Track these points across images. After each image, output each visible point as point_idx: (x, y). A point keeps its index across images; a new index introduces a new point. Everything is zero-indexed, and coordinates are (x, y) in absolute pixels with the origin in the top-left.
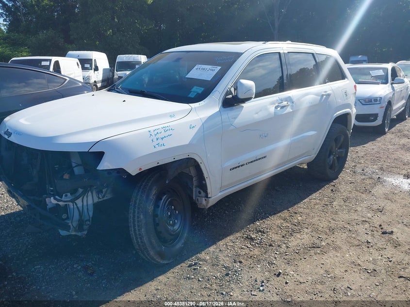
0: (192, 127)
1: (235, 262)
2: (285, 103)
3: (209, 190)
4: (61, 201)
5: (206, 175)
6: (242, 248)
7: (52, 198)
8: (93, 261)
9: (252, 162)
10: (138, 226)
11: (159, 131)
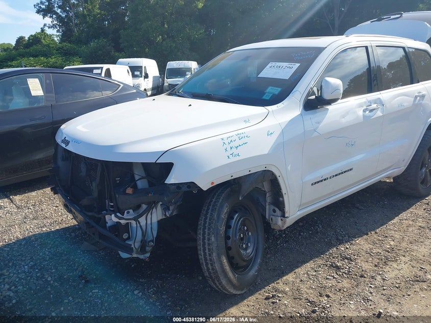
0: (270, 134)
1: (321, 296)
2: (374, 106)
3: (287, 209)
4: (123, 219)
5: (284, 191)
6: (327, 279)
7: (113, 215)
8: (155, 287)
9: (336, 175)
10: (209, 250)
11: (233, 139)
